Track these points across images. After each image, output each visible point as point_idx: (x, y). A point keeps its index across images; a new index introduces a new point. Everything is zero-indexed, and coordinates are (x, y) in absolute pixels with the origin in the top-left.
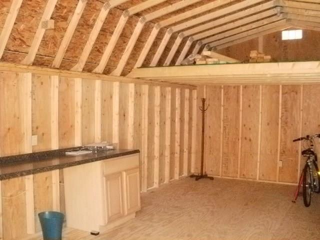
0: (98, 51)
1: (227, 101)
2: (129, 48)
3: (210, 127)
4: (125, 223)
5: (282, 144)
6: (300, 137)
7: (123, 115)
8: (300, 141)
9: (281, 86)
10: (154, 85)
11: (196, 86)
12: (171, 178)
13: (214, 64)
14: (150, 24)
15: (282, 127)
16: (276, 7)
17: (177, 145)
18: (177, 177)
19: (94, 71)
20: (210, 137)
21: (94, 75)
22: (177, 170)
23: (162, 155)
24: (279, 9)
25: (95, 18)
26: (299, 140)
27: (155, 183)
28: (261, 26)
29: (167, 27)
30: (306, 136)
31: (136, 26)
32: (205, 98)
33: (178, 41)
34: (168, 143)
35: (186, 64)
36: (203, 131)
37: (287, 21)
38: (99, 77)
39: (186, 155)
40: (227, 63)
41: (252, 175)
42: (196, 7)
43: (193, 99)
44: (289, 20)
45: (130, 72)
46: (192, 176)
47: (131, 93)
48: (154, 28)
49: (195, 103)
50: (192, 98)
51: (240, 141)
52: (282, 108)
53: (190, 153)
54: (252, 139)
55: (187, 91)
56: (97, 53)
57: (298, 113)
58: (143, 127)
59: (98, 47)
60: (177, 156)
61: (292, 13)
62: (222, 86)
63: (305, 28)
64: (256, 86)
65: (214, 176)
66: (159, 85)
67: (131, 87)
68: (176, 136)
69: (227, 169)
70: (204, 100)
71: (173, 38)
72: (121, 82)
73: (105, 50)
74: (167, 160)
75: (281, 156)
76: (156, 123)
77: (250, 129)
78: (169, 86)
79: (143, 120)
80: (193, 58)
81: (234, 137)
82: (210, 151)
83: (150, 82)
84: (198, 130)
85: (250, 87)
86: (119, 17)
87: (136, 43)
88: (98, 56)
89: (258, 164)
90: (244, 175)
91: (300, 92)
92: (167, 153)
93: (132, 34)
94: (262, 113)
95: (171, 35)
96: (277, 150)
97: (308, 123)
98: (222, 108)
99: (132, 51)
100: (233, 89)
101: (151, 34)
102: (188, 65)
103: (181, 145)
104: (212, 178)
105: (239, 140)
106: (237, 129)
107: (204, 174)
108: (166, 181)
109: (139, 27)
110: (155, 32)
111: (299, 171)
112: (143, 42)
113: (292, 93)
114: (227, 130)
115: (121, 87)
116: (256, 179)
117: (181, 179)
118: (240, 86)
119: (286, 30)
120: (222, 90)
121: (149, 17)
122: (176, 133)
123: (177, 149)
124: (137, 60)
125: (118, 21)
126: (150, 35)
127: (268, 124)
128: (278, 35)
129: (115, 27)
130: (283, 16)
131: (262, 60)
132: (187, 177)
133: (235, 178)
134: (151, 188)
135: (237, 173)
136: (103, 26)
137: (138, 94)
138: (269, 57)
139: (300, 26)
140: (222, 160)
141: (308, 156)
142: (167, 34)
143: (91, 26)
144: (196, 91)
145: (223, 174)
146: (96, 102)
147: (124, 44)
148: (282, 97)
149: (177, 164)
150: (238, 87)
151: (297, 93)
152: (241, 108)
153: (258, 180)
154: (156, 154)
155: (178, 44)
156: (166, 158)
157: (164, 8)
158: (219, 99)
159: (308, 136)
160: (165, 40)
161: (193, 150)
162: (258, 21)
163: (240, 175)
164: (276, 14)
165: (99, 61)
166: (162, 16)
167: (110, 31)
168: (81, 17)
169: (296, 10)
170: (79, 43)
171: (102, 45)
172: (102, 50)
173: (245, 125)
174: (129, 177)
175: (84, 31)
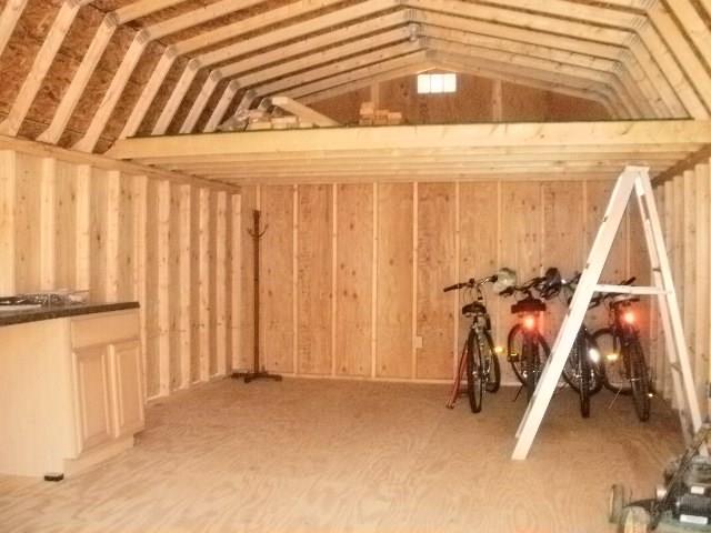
0: (50, 95)
1: (305, 217)
2: (111, 94)
3: (269, 271)
4: (113, 458)
5: (421, 301)
6: (456, 282)
7: (97, 238)
8: (457, 291)
9: (416, 185)
10: (157, 178)
11: (240, 187)
12: (194, 380)
13: (287, 129)
14: (155, 46)
15: (419, 267)
16: (408, 23)
17: (203, 308)
18: (204, 376)
19: (40, 138)
20: (270, 293)
21: (41, 147)
22: (204, 361)
23: (174, 327)
24: (413, 28)
25: (48, 22)
26: (455, 287)
27: (161, 388)
28: (375, 63)
29: (188, 56)
30: (467, 281)
31: (128, 48)
32: (258, 208)
33: (209, 86)
34: (185, 301)
35: (231, 129)
36: (257, 280)
37: (427, 55)
38: (51, 152)
39: (221, 330)
40: (315, 127)
41: (361, 369)
42: (253, 15)
43: (234, 214)
44: (432, 53)
45: (110, 147)
46: (236, 376)
47: (113, 192)
48: (164, 57)
49: (237, 221)
50: (231, 211)
51: (334, 299)
52: (419, 230)
53: (229, 327)
54: (358, 293)
55: (222, 195)
56: (49, 99)
57: (452, 237)
58: (135, 266)
59: (51, 88)
60: (204, 331)
61: (439, 39)
62: (296, 186)
63: (462, 71)
64: (365, 186)
65: (283, 375)
66: (167, 177)
67: (113, 180)
68: (201, 289)
69: (309, 358)
70: (257, 215)
71: (199, 81)
72: (93, 166)
73: (64, 94)
74: (185, 338)
75: (419, 327)
76: (161, 259)
77: (354, 273)
78: (186, 182)
79: (136, 250)
80: (245, 118)
81: (321, 292)
82: (272, 322)
83: (150, 169)
84: (244, 279)
85: (352, 188)
86: (96, 24)
87: (128, 84)
88: (49, 105)
89: (374, 344)
90: (344, 369)
91: (454, 197)
92: (184, 323)
93: (119, 64)
94: (377, 239)
95: (195, 72)
96: (411, 315)
97: (469, 258)
98: (295, 231)
99: (118, 102)
100: (317, 191)
101: (158, 67)
102: (234, 131)
103: (212, 309)
104: (278, 378)
105: (331, 296)
106: (327, 273)
107: (260, 369)
108: (185, 383)
109: (134, 51)
110: (164, 64)
111: (456, 354)
112: (140, 85)
113: (438, 199)
114: (306, 279)
115: (93, 176)
116: (370, 376)
117: (213, 381)
118: (332, 185)
119: (426, 73)
120: (296, 194)
121: (157, 30)
122: (200, 283)
123: (204, 317)
124: (125, 122)
125: (94, 34)
126: (153, 70)
127: (391, 262)
128: (409, 83)
129: (88, 47)
130: (421, 43)
131: (384, 121)
132: (224, 378)
133: (326, 377)
134: (155, 397)
135: (331, 366)
136: (63, 43)
137: (126, 195)
138: (398, 115)
139: (453, 67)
140: (298, 341)
141: (475, 315)
142: (187, 69)
143: (40, 40)
144: (239, 196)
145: (302, 370)
146: (43, 204)
147: (104, 85)
148: (419, 206)
149: (204, 349)
150: (329, 187)
151: (447, 199)
152: (335, 231)
153: (373, 378)
154: (163, 324)
155: (209, 93)
156: (182, 334)
157: (190, 14)
158: (289, 213)
159: (472, 281)
160: (183, 83)
161: (236, 321)
162: (371, 50)
163: (337, 369)
164: (408, 39)
165: (51, 117)
166: (183, 31)
167: (75, 53)
168: (21, 18)
169: (446, 33)
170: (11, 75)
171: (58, 83)
172: (59, 94)
173: (342, 266)
174: (122, 357)
175: (24, 48)
